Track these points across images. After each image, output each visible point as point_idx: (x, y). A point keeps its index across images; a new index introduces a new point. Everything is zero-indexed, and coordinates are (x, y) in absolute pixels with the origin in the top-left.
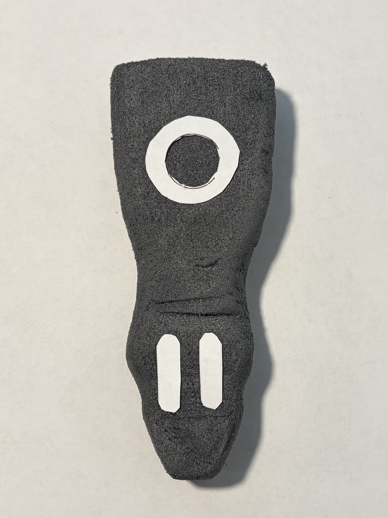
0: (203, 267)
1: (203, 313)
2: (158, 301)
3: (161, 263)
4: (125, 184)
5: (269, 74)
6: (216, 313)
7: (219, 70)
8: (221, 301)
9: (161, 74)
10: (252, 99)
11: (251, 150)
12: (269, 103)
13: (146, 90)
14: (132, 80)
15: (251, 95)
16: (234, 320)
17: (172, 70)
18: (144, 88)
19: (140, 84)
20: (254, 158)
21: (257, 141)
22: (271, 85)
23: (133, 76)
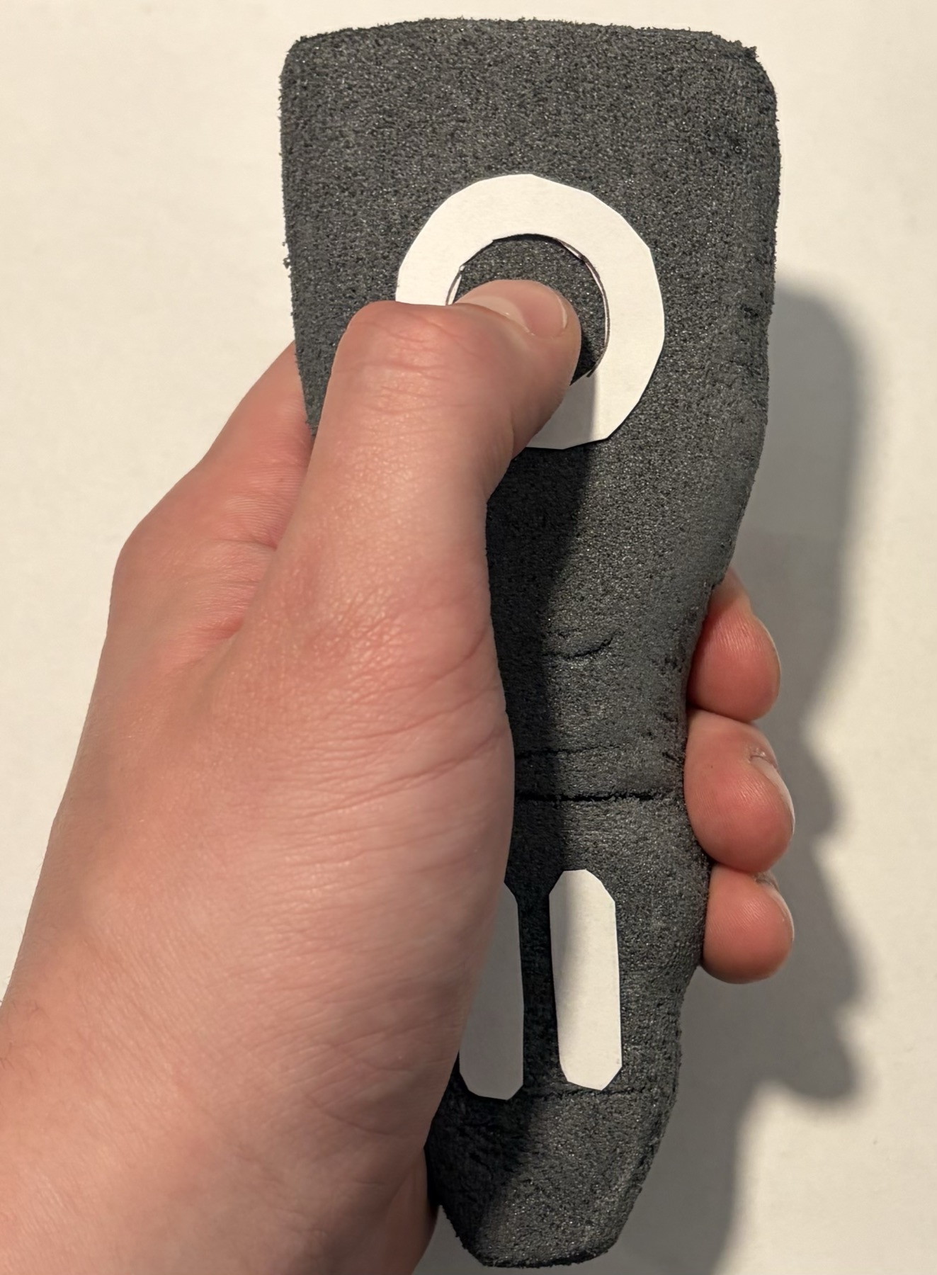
0: (567, 658)
5: (761, 73)
6: (605, 792)
7: (612, 62)
8: (620, 757)
9: (436, 71)
10: (713, 153)
11: (707, 308)
12: (761, 166)
13: (390, 119)
14: (346, 86)
15: (709, 140)
16: (658, 810)
17: (469, 58)
18: (385, 111)
19: (372, 100)
20: (716, 331)
21: (727, 282)
22: (768, 109)
23: (352, 74)
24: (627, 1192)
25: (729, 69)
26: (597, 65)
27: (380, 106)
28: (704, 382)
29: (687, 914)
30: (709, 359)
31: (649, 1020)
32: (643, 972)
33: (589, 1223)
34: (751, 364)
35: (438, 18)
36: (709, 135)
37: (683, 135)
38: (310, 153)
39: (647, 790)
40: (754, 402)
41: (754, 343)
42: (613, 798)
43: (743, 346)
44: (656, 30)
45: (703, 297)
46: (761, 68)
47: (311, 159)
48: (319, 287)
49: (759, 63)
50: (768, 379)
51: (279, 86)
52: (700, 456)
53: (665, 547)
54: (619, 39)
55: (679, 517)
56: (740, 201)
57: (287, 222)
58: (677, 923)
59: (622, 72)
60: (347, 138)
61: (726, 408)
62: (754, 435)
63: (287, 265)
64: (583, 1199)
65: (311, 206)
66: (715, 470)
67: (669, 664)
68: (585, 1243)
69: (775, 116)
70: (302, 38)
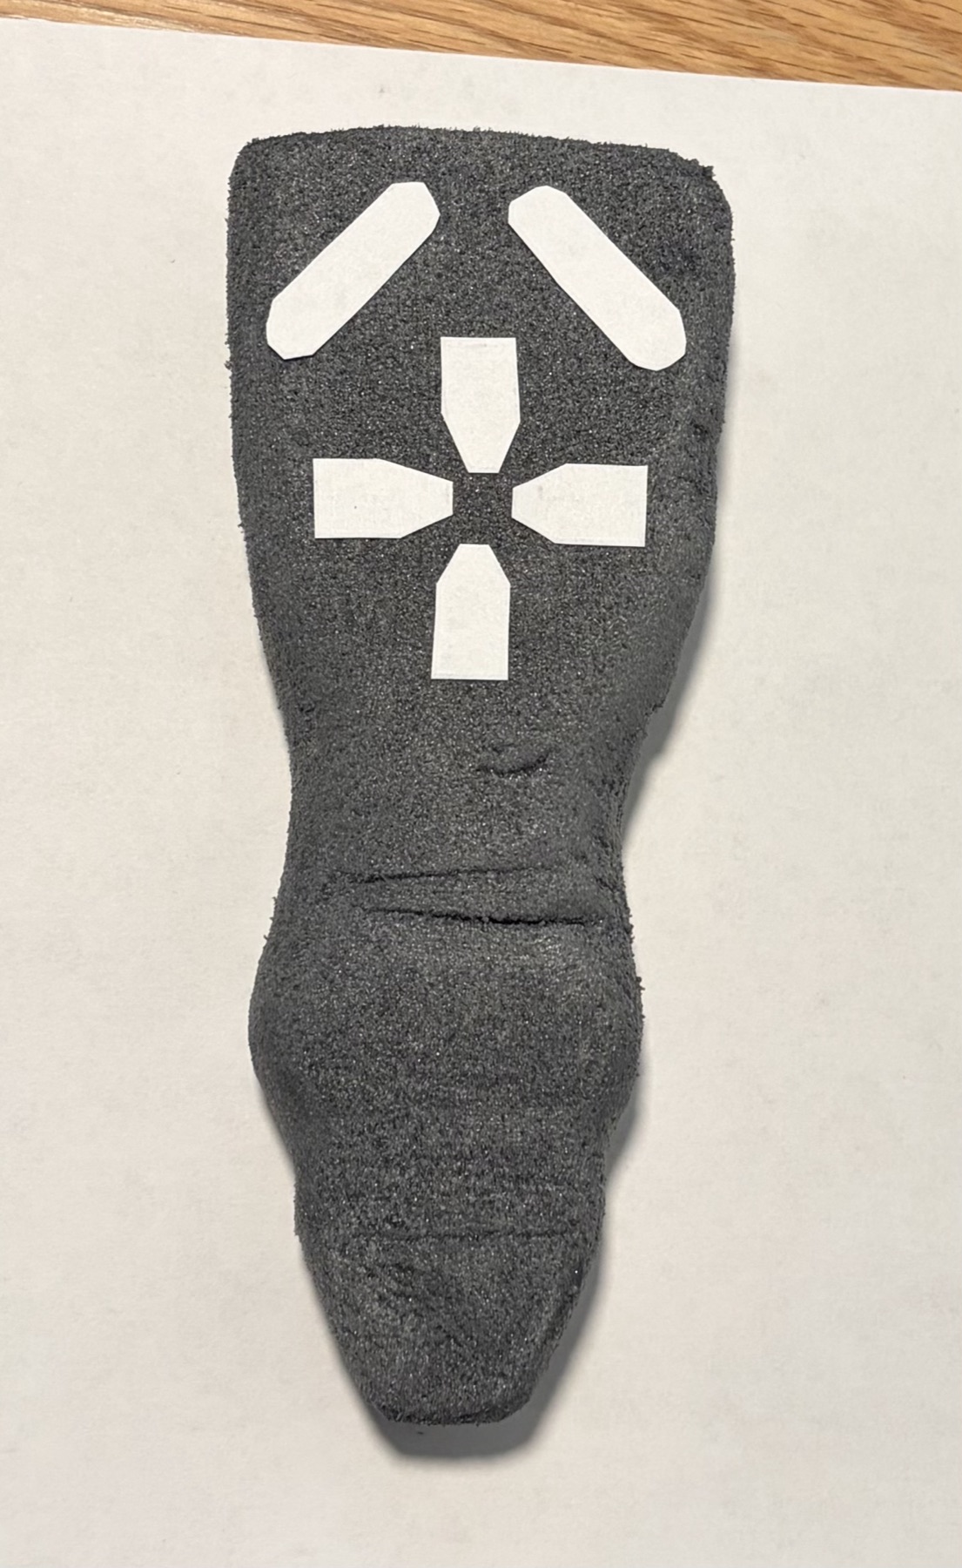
0: (500, 773)
1: (496, 916)
2: (360, 875)
3: (372, 756)
4: (267, 509)
5: (717, 192)
6: (535, 916)
7: (568, 175)
10: (667, 269)
11: (656, 422)
12: (716, 283)
14: (298, 189)
15: (663, 255)
16: (590, 938)
21: (677, 397)
22: (724, 227)
23: (304, 177)
25: (686, 186)
28: (651, 496)
30: (656, 473)
34: (700, 481)
35: (393, 125)
36: (663, 250)
38: (257, 254)
39: (579, 917)
40: (702, 520)
41: (704, 461)
43: (692, 462)
44: (612, 146)
46: (718, 186)
47: (258, 261)
48: (260, 389)
49: (715, 182)
51: (228, 188)
53: (606, 662)
55: (621, 633)
57: (230, 323)
62: (701, 553)
63: (228, 367)
65: (256, 307)
66: (660, 586)
67: (608, 785)
70: (254, 140)
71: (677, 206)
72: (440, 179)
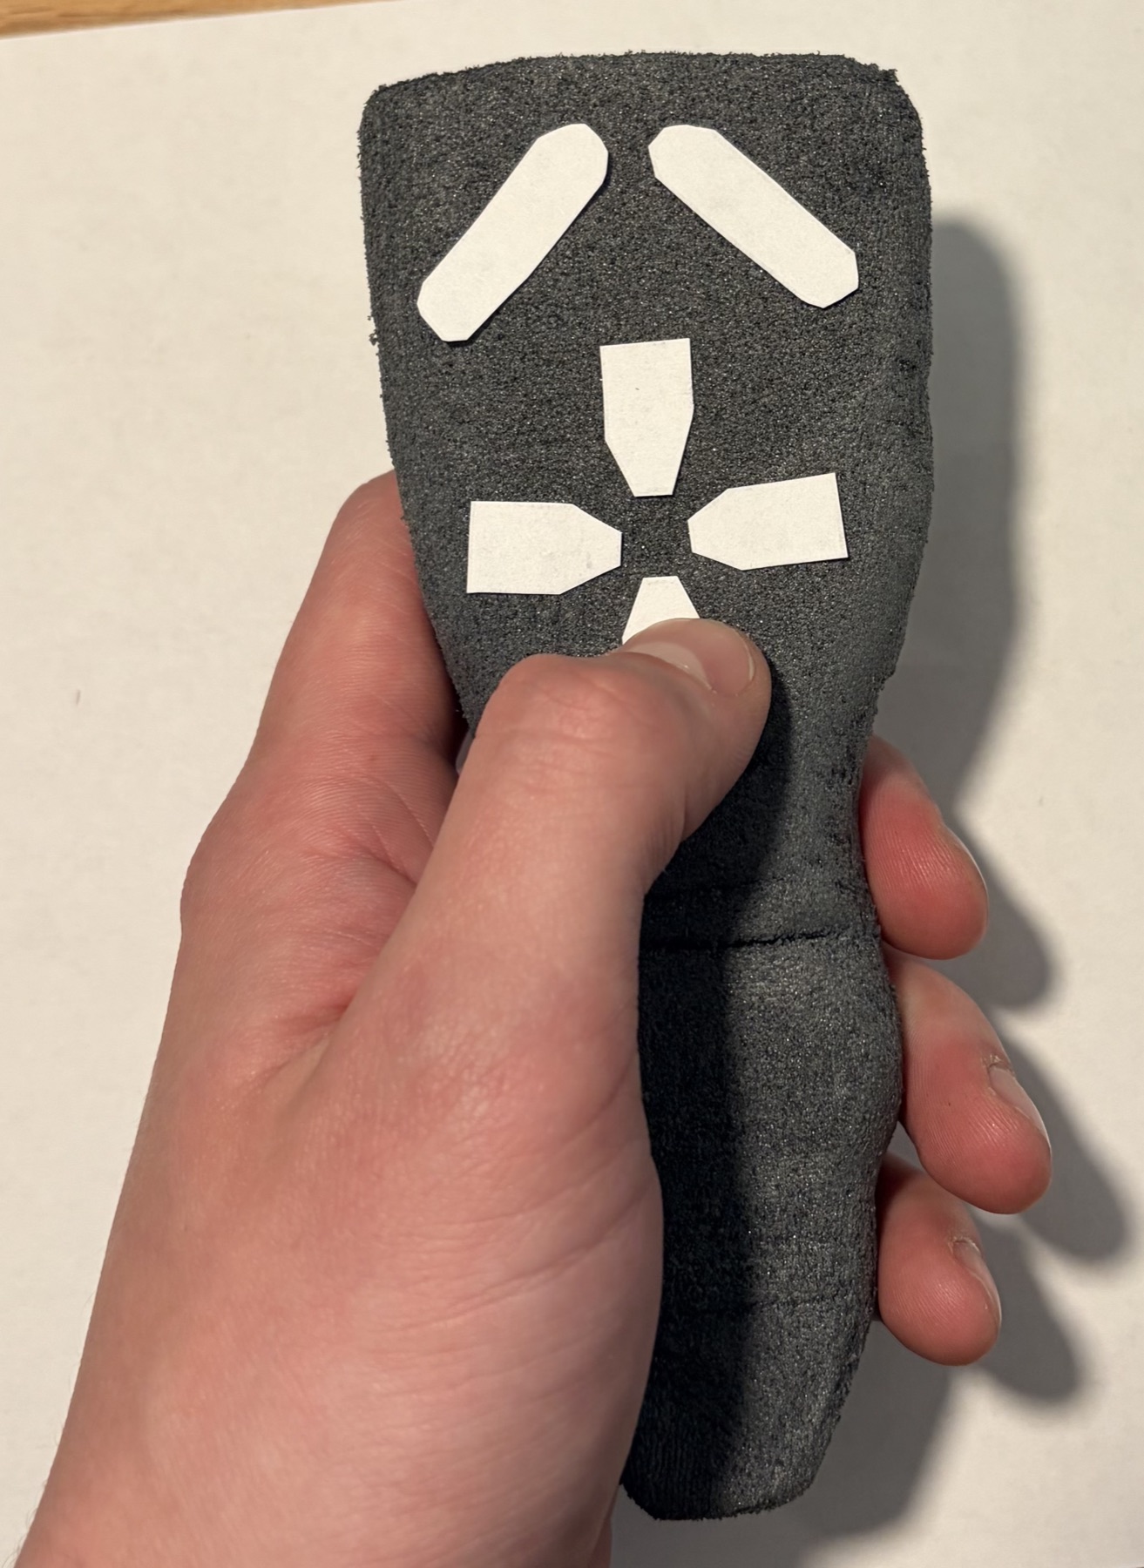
6: (770, 934)
7: (733, 94)
8: (785, 892)
9: (534, 115)
10: (855, 189)
11: (857, 362)
12: (909, 200)
13: (485, 172)
14: (434, 137)
15: (848, 174)
16: (834, 952)
17: (571, 99)
18: (478, 164)
19: (463, 151)
20: (869, 388)
21: (878, 332)
22: (913, 137)
23: (439, 124)
24: (823, 1422)
25: (867, 94)
26: (717, 99)
27: (473, 158)
28: (858, 446)
29: (876, 1078)
30: (863, 420)
31: (838, 1211)
32: (827, 1152)
33: (780, 1463)
34: (912, 423)
35: (534, 57)
36: (848, 169)
37: (818, 170)
38: (395, 214)
39: (819, 929)
40: (917, 466)
41: (913, 399)
42: (780, 941)
43: (901, 403)
44: (781, 56)
45: (850, 350)
46: (903, 92)
47: (397, 221)
48: (411, 364)
49: (900, 87)
50: (931, 439)
51: (358, 143)
52: (859, 531)
53: (825, 638)
54: (739, 69)
55: (838, 602)
56: (887, 240)
57: (372, 293)
58: (865, 1090)
59: (745, 105)
60: (438, 195)
61: (885, 474)
62: (920, 503)
63: (373, 341)
64: (770, 1433)
65: (398, 273)
66: (878, 545)
67: (837, 775)
68: (775, 1487)
69: (921, 144)
70: (380, 87)
71: (860, 118)
72: (592, 112)
